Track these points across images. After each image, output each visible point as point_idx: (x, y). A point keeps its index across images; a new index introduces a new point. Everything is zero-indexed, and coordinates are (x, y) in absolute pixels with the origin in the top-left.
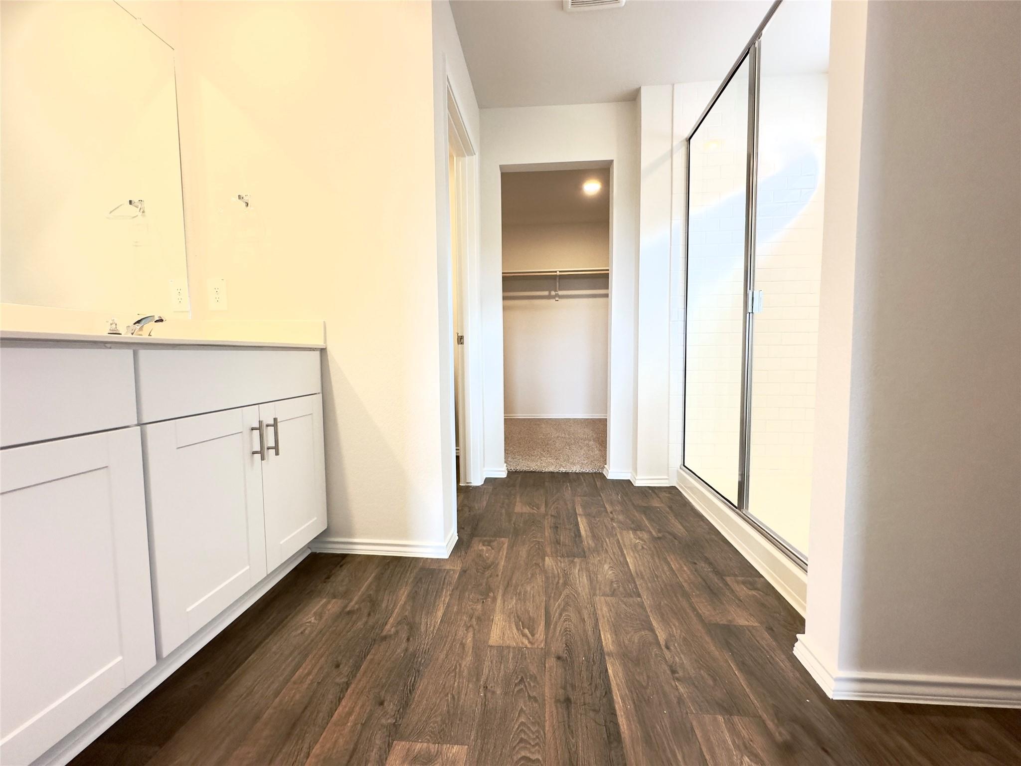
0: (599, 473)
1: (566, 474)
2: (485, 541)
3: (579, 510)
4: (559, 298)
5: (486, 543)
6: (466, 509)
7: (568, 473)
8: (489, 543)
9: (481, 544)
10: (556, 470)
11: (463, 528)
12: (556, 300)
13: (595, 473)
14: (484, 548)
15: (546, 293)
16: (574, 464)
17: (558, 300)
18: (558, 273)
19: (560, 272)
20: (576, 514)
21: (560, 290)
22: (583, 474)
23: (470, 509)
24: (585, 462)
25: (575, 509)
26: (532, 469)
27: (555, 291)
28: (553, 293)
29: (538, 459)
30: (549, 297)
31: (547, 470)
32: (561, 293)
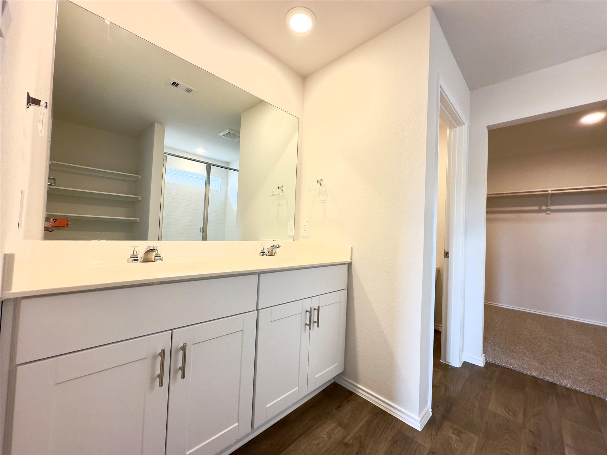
0: (600, 398)
1: (553, 385)
2: (455, 429)
3: (568, 440)
5: (456, 432)
6: (443, 388)
7: (555, 385)
8: (459, 433)
9: (451, 431)
10: (540, 377)
11: (438, 407)
13: (594, 396)
14: (454, 437)
16: (564, 377)
17: (549, 214)
18: (550, 192)
19: (552, 191)
20: (562, 442)
21: (552, 205)
22: (576, 392)
23: (447, 389)
24: (580, 378)
25: (562, 435)
26: (511, 367)
27: (546, 206)
28: (544, 208)
29: (520, 357)
30: (540, 211)
31: (529, 373)
32: (552, 208)
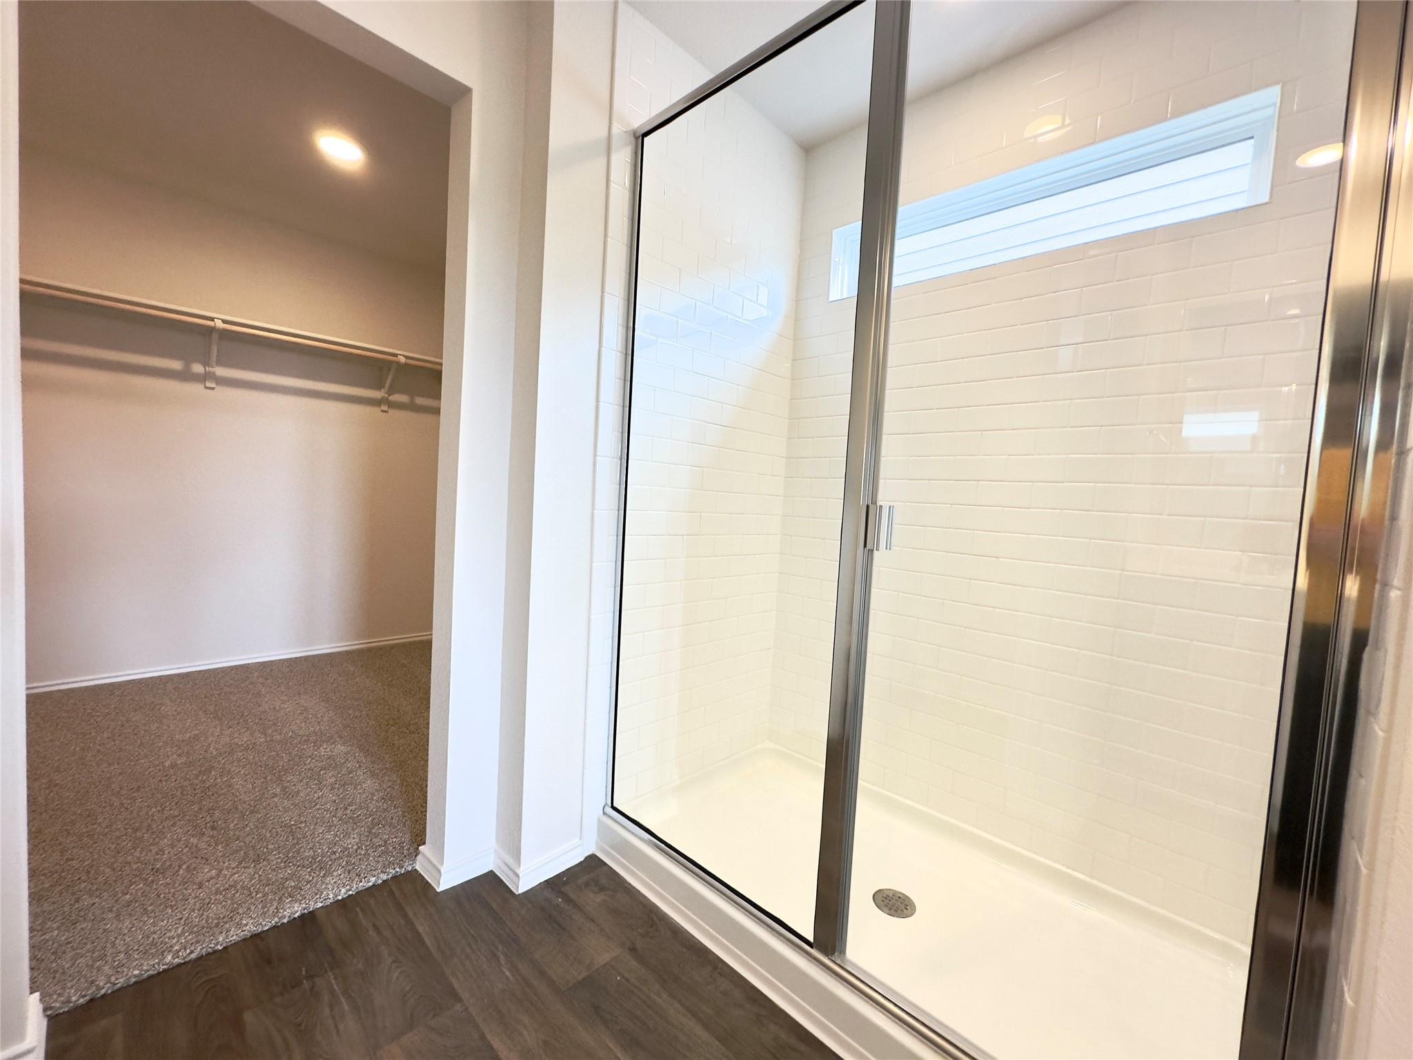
4: (217, 383)
12: (206, 388)
15: (176, 365)
17: (213, 389)
18: (219, 324)
19: (224, 322)
21: (220, 363)
27: (206, 363)
28: (198, 368)
30: (185, 376)
32: (220, 371)
